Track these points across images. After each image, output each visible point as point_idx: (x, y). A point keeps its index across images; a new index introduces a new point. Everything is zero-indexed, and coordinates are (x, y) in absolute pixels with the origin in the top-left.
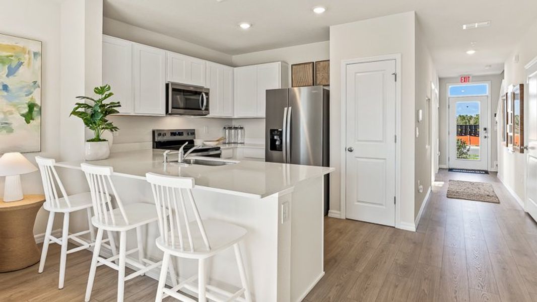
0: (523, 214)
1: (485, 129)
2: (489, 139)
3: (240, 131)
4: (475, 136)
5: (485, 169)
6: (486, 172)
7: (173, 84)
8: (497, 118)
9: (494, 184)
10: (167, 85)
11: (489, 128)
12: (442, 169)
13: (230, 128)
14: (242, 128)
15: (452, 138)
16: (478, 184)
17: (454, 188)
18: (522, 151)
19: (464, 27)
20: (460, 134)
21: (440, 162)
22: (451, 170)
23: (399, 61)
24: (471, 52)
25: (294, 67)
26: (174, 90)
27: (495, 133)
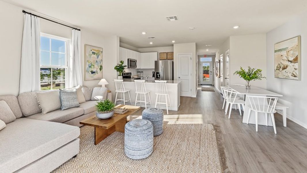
0: (220, 93)
1: (211, 72)
2: (212, 74)
3: (142, 73)
4: (207, 74)
5: (211, 84)
6: (211, 85)
7: (130, 59)
8: (214, 68)
9: (213, 88)
10: (128, 59)
11: (212, 71)
12: (199, 85)
13: (139, 72)
14: (143, 72)
15: (202, 75)
16: (209, 88)
17: (203, 89)
18: (220, 77)
19: (206, 46)
20: (204, 73)
21: (198, 83)
22: (201, 85)
23: (192, 54)
24: (207, 50)
25: (160, 54)
26: (130, 61)
27: (213, 73)
